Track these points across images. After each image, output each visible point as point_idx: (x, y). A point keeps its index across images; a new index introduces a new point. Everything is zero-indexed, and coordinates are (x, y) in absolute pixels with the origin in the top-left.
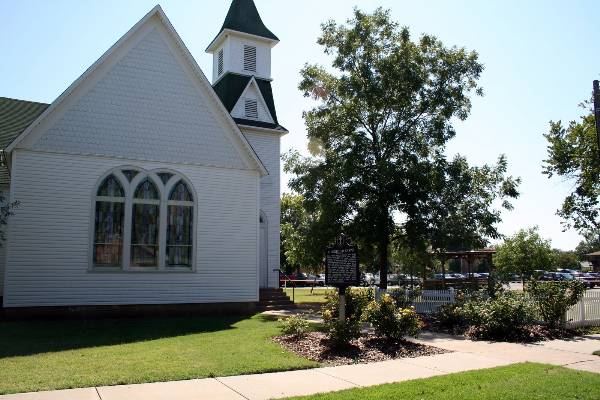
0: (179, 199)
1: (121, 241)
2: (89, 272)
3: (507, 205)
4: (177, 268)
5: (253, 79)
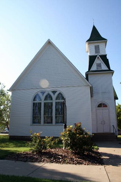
0: (59, 99)
2: (31, 125)
4: (59, 124)
5: (98, 56)
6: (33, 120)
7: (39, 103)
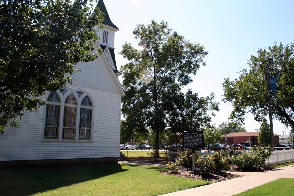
0: (86, 105)
1: (58, 125)
3: (213, 114)
4: (84, 140)
5: (107, 47)
6: (45, 132)
7: (56, 106)
